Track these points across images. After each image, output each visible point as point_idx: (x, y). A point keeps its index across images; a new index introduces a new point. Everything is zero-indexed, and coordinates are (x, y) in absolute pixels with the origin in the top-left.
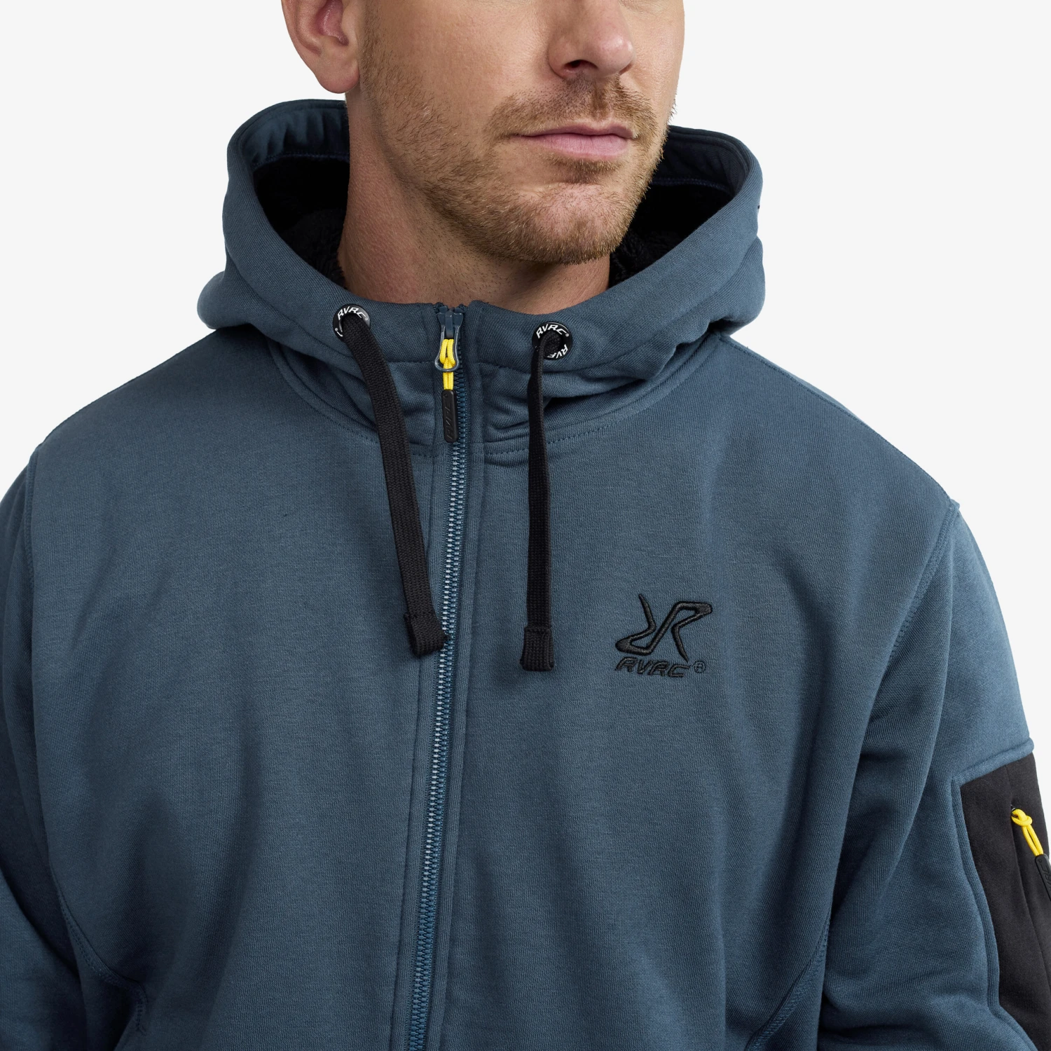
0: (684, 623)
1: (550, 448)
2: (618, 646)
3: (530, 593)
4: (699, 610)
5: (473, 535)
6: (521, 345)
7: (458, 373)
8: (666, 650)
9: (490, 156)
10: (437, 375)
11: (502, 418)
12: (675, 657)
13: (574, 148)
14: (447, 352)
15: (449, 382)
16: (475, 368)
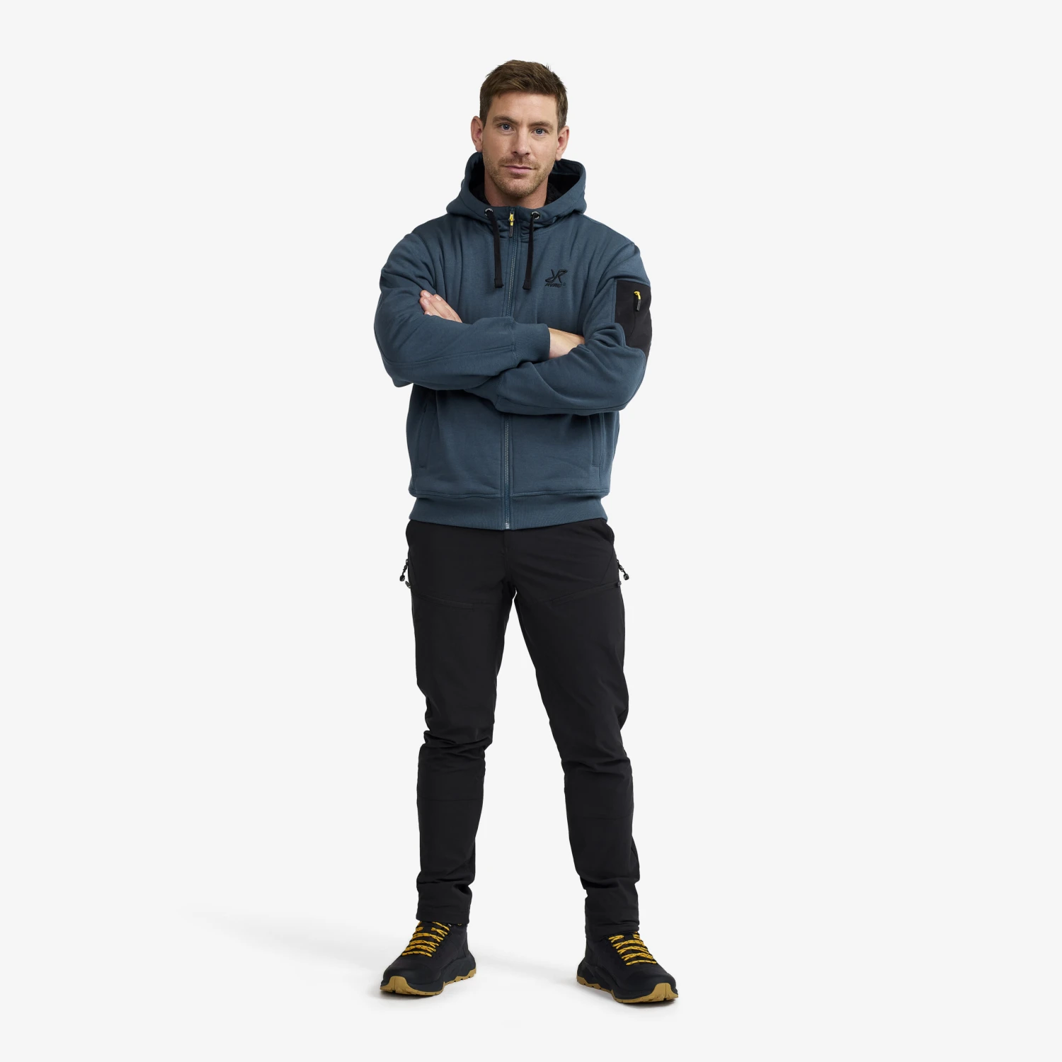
0: (562, 275)
1: (534, 238)
2: (546, 281)
3: (527, 268)
4: (565, 272)
5: (518, 258)
6: (529, 217)
7: (514, 222)
8: (557, 281)
9: (499, 170)
10: (509, 222)
11: (524, 232)
12: (559, 283)
13: (515, 171)
14: (512, 217)
15: (512, 224)
16: (518, 220)
